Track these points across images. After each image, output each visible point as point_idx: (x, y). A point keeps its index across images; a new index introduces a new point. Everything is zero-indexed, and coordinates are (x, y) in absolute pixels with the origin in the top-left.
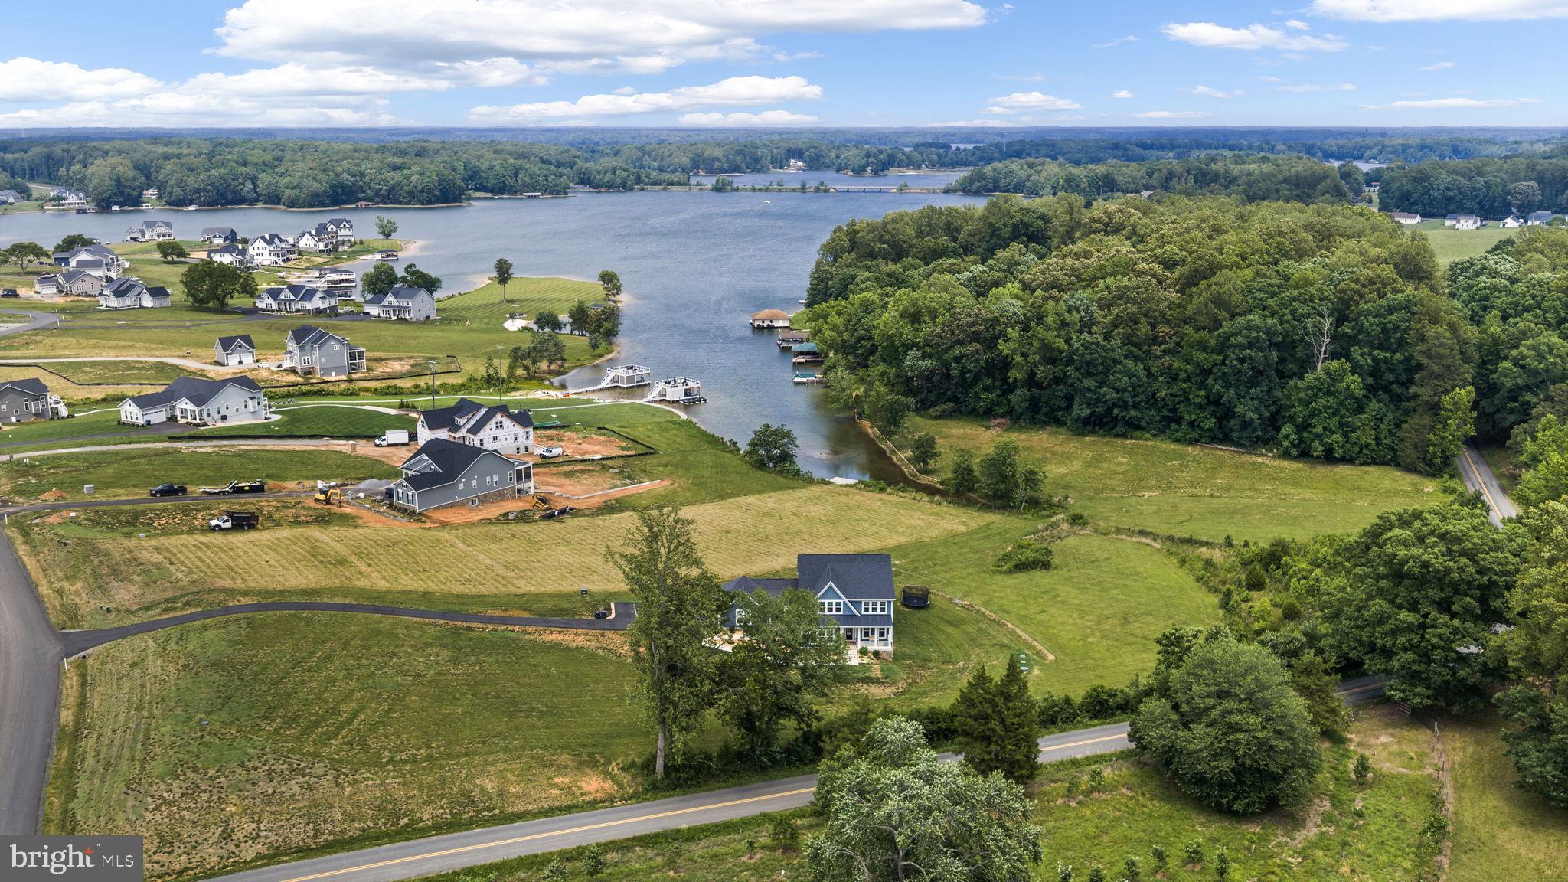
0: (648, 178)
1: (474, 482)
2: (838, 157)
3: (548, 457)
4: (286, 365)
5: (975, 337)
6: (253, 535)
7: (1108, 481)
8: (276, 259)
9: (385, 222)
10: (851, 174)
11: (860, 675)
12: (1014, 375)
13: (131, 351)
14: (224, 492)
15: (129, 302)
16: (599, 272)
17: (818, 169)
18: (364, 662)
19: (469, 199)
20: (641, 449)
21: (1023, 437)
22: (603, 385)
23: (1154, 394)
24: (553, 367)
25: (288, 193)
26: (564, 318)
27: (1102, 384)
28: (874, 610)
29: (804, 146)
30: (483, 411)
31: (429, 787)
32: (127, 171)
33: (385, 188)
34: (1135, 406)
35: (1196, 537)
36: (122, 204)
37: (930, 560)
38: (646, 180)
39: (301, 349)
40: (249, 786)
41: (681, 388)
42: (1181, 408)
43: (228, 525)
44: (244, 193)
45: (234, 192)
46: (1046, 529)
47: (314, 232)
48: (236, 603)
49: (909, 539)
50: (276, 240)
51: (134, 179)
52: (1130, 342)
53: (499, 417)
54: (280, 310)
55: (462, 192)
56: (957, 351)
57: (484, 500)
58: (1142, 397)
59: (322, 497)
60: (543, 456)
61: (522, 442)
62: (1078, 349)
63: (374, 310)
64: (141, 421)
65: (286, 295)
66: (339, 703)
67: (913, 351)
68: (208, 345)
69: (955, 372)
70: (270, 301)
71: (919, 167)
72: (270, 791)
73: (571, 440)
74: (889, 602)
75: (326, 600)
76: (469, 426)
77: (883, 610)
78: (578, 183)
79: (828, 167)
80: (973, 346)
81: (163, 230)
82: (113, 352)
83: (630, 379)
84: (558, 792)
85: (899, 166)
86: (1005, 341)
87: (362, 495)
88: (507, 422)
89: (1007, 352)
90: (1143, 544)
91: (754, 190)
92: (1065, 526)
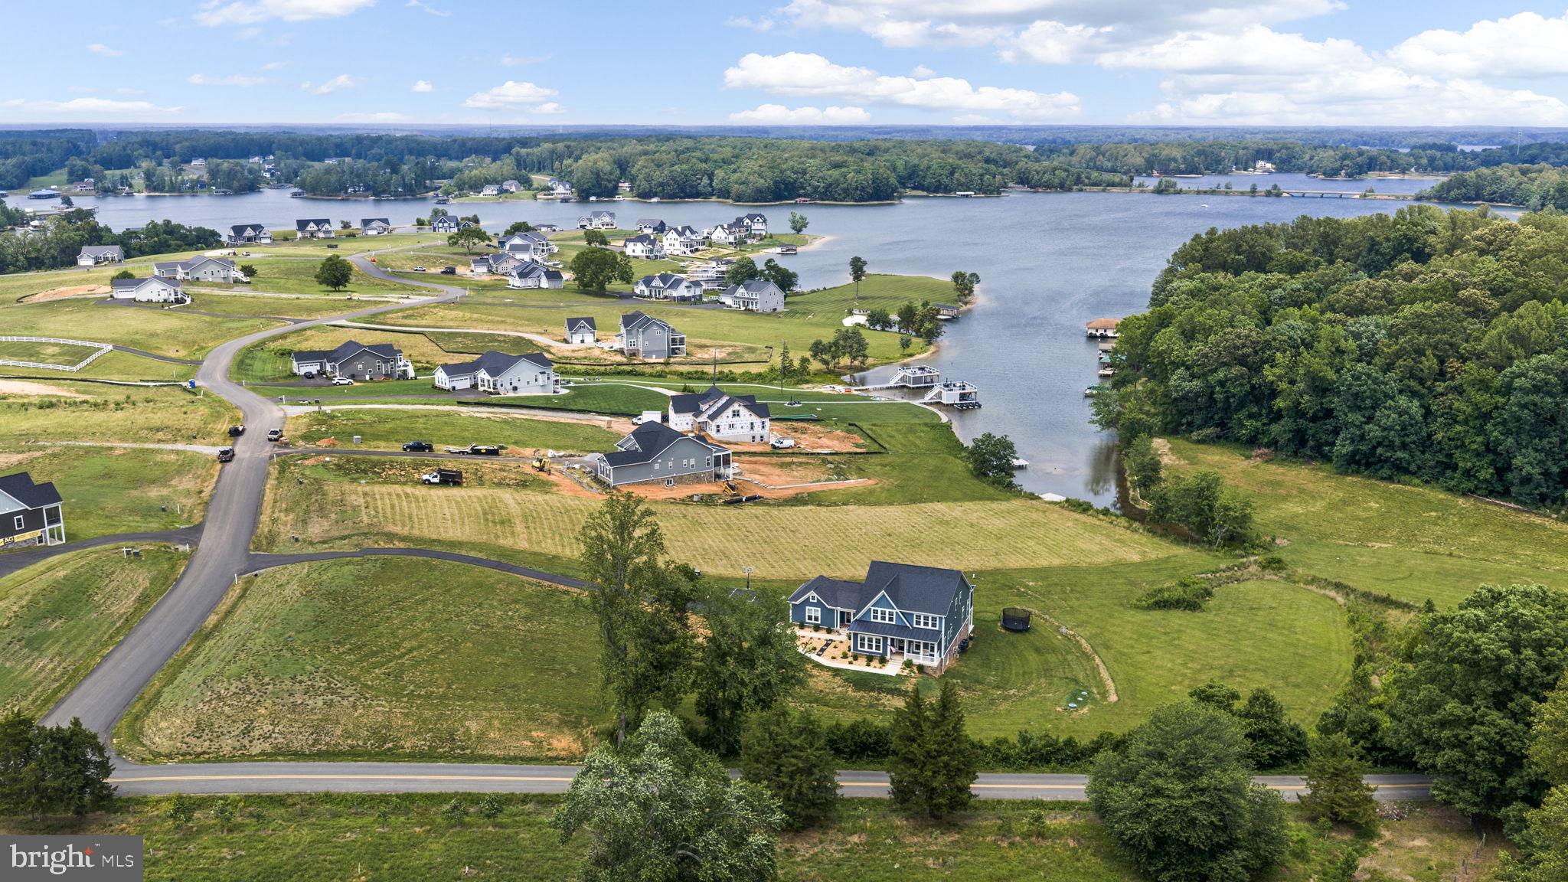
0: (1088, 178)
1: (670, 464)
2: (1311, 159)
3: (779, 448)
4: (616, 346)
5: (1242, 361)
6: (454, 492)
7: (1342, 526)
8: (685, 249)
9: (798, 217)
10: (1322, 177)
11: (891, 686)
12: (1280, 403)
13: (502, 326)
14: (463, 453)
15: (530, 282)
16: (953, 272)
17: (1288, 171)
18: (451, 608)
19: (900, 197)
20: (875, 448)
21: (1281, 470)
22: (892, 384)
23: (1430, 436)
24: (856, 363)
25: (736, 188)
26: (894, 317)
27: (1370, 419)
28: (926, 624)
29: (1275, 147)
30: (725, 399)
31: (424, 721)
32: (605, 166)
33: (822, 185)
34: (1404, 446)
35: (1394, 597)
36: (598, 195)
37: (1070, 585)
38: (1086, 181)
39: (629, 332)
40: (286, 695)
41: (957, 392)
42: (1457, 453)
43: (436, 480)
44: (700, 188)
45: (692, 187)
46: (1229, 569)
47: (726, 226)
48: (391, 546)
49: (1063, 562)
50: (688, 233)
51: (611, 173)
52: (1412, 376)
53: (736, 406)
54: (650, 297)
55: (894, 190)
56: (1221, 374)
57: (680, 480)
58: (1414, 438)
59: (537, 464)
60: (774, 447)
61: (758, 431)
62: (1346, 380)
63: (728, 300)
64: (448, 386)
65: (658, 283)
66: (404, 640)
67: (1181, 371)
68: (558, 324)
69: (1219, 397)
70: (643, 288)
71: (1403, 171)
72: (299, 702)
73: (814, 433)
74: (941, 618)
75: (464, 553)
76: (710, 412)
77: (934, 625)
78: (1017, 183)
79: (1300, 169)
80: (1236, 370)
81: (607, 219)
82: (486, 326)
83: (916, 380)
84: (529, 744)
85: (1380, 170)
86: (1272, 367)
87: (577, 466)
88: (744, 412)
89: (1271, 378)
90: (1328, 597)
91: (1198, 193)
92: (1253, 569)
